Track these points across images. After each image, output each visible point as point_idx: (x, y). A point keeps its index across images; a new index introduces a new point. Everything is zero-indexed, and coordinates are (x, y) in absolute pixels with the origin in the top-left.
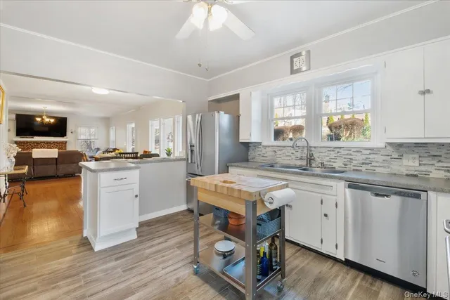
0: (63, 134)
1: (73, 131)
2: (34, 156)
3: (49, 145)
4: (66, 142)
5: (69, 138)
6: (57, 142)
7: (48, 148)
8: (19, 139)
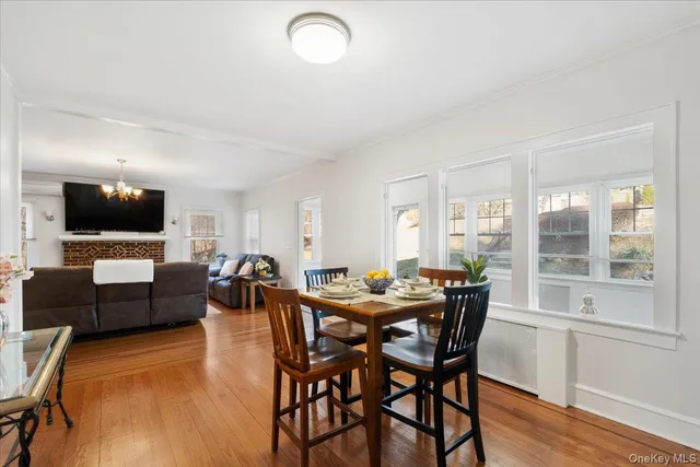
0: (157, 225)
1: (176, 219)
2: (98, 279)
3: (130, 250)
4: (163, 243)
5: (169, 234)
6: (145, 243)
7: (128, 257)
8: (71, 237)
